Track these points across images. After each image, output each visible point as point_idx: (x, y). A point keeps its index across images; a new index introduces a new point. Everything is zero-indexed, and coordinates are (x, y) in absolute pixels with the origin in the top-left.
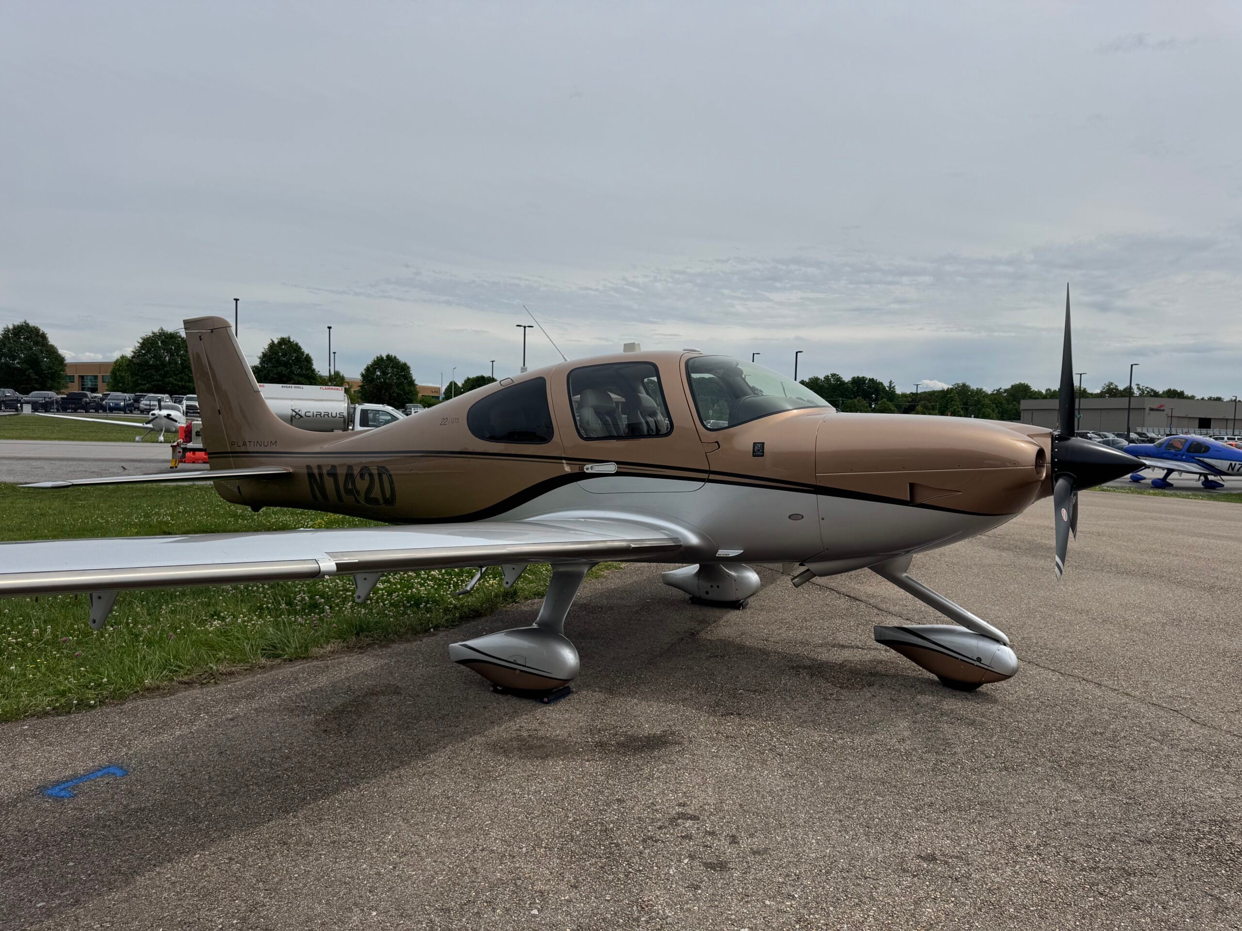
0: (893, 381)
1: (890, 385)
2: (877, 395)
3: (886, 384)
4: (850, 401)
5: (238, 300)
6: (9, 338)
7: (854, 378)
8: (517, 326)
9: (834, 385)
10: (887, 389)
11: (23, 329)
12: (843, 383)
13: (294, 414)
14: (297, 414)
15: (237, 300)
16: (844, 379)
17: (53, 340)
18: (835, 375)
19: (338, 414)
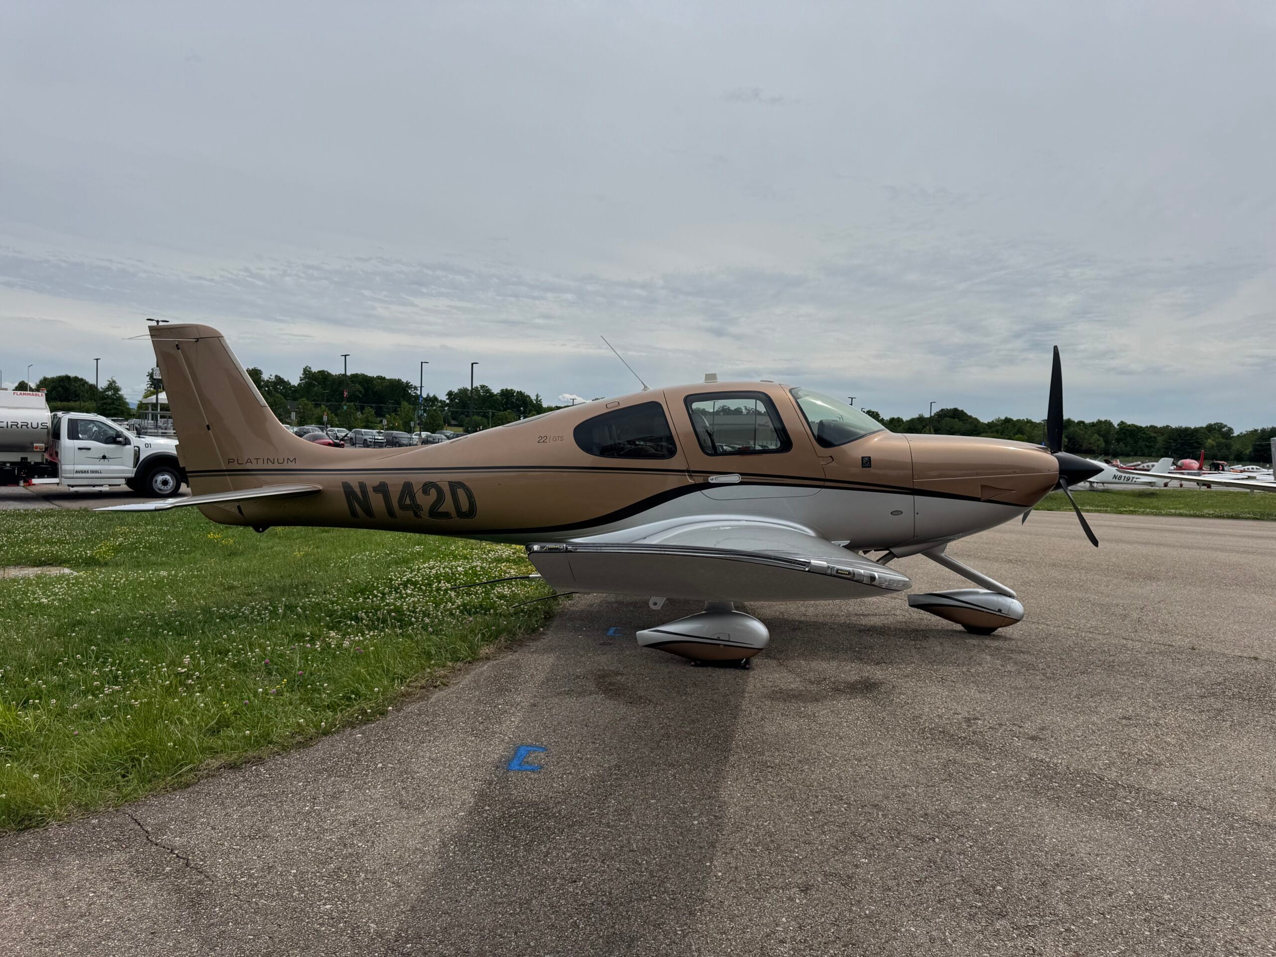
0: (539, 394)
1: (537, 398)
2: (525, 408)
3: (533, 397)
4: (501, 413)
7: (502, 390)
8: (148, 320)
9: (483, 396)
10: (535, 402)
12: (492, 395)
16: (493, 391)
18: (484, 386)
19: (40, 426)
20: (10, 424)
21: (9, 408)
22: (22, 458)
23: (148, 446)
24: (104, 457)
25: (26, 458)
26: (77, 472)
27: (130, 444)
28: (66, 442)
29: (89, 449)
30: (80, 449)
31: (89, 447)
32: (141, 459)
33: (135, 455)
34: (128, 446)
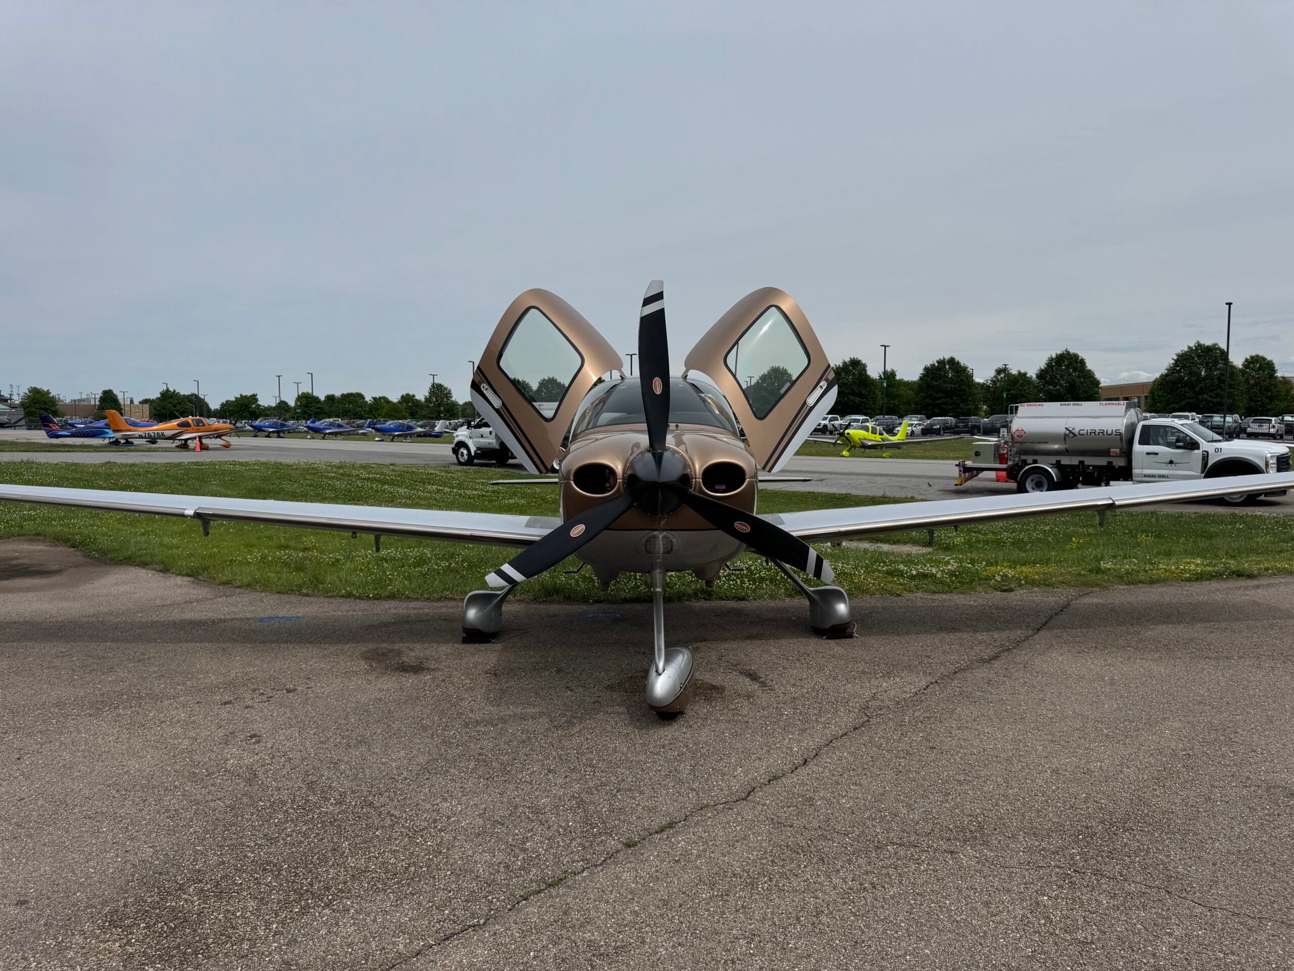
5: (1231, 304)
6: (1052, 367)
11: (1064, 357)
13: (1068, 432)
14: (1071, 432)
15: (1229, 304)
17: (1089, 366)
19: (1114, 433)
20: (1089, 431)
21: (1092, 417)
22: (1108, 463)
23: (1217, 450)
24: (1171, 462)
25: (1111, 463)
26: (1145, 476)
27: (1198, 448)
28: (1137, 448)
29: (1157, 454)
30: (1148, 454)
31: (1156, 452)
32: (1210, 463)
33: (1203, 459)
34: (1196, 451)
